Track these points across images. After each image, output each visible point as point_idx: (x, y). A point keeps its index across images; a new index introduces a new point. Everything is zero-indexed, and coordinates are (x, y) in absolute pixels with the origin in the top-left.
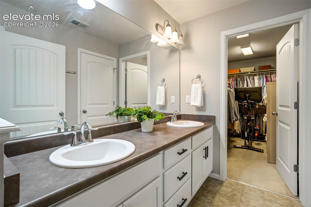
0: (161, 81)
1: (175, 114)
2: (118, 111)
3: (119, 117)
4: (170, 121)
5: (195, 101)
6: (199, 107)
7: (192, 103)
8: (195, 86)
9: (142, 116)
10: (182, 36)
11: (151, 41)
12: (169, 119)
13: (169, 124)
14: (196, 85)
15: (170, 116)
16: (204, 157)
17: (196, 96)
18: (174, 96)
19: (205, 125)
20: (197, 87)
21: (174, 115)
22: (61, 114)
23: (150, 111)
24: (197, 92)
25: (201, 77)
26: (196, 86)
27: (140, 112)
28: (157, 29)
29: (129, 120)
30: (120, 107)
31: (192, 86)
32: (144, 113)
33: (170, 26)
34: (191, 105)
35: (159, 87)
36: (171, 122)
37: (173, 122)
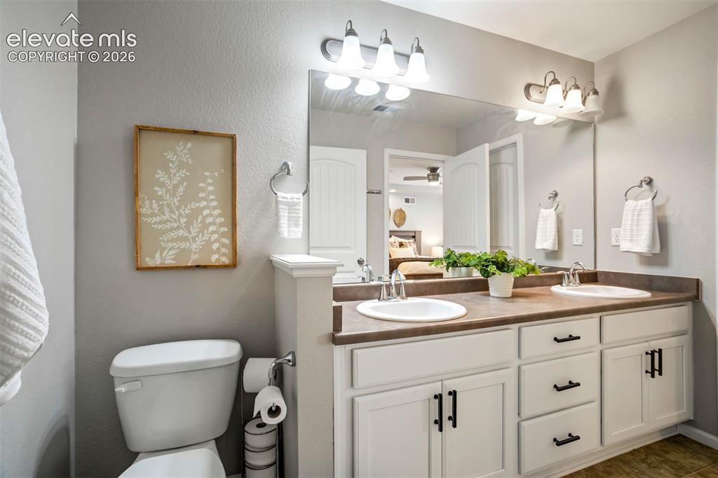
0: (547, 198)
1: (575, 270)
2: (448, 257)
3: (450, 268)
4: (561, 284)
5: (631, 241)
6: (647, 255)
7: (625, 246)
8: (634, 205)
9: (487, 266)
10: (596, 93)
11: (518, 119)
12: (559, 280)
13: (556, 289)
14: (637, 202)
15: (559, 273)
16: (647, 372)
17: (635, 228)
18: (581, 230)
19: (653, 296)
20: (638, 208)
21: (572, 270)
22: (360, 262)
23: (506, 260)
24: (638, 220)
25: (655, 183)
26: (637, 204)
27: (486, 260)
28: (528, 95)
29: (470, 274)
30: (453, 251)
31: (626, 206)
32: (492, 262)
33: (558, 83)
34: (622, 250)
35: (542, 210)
36: (564, 285)
37: (568, 285)
